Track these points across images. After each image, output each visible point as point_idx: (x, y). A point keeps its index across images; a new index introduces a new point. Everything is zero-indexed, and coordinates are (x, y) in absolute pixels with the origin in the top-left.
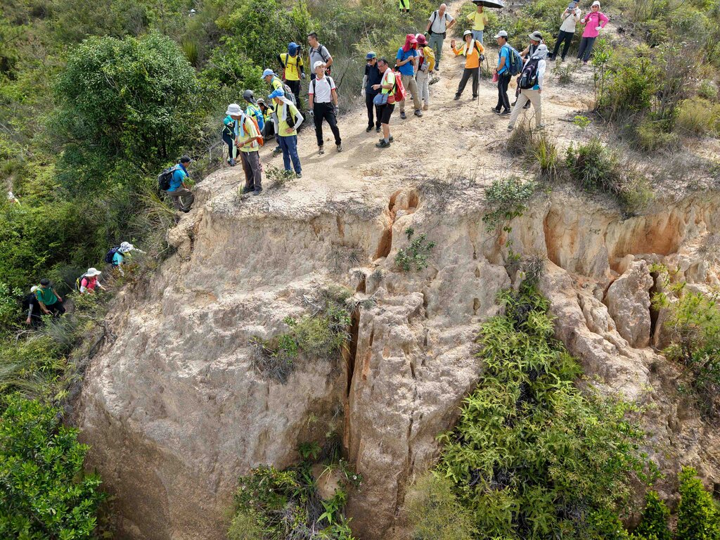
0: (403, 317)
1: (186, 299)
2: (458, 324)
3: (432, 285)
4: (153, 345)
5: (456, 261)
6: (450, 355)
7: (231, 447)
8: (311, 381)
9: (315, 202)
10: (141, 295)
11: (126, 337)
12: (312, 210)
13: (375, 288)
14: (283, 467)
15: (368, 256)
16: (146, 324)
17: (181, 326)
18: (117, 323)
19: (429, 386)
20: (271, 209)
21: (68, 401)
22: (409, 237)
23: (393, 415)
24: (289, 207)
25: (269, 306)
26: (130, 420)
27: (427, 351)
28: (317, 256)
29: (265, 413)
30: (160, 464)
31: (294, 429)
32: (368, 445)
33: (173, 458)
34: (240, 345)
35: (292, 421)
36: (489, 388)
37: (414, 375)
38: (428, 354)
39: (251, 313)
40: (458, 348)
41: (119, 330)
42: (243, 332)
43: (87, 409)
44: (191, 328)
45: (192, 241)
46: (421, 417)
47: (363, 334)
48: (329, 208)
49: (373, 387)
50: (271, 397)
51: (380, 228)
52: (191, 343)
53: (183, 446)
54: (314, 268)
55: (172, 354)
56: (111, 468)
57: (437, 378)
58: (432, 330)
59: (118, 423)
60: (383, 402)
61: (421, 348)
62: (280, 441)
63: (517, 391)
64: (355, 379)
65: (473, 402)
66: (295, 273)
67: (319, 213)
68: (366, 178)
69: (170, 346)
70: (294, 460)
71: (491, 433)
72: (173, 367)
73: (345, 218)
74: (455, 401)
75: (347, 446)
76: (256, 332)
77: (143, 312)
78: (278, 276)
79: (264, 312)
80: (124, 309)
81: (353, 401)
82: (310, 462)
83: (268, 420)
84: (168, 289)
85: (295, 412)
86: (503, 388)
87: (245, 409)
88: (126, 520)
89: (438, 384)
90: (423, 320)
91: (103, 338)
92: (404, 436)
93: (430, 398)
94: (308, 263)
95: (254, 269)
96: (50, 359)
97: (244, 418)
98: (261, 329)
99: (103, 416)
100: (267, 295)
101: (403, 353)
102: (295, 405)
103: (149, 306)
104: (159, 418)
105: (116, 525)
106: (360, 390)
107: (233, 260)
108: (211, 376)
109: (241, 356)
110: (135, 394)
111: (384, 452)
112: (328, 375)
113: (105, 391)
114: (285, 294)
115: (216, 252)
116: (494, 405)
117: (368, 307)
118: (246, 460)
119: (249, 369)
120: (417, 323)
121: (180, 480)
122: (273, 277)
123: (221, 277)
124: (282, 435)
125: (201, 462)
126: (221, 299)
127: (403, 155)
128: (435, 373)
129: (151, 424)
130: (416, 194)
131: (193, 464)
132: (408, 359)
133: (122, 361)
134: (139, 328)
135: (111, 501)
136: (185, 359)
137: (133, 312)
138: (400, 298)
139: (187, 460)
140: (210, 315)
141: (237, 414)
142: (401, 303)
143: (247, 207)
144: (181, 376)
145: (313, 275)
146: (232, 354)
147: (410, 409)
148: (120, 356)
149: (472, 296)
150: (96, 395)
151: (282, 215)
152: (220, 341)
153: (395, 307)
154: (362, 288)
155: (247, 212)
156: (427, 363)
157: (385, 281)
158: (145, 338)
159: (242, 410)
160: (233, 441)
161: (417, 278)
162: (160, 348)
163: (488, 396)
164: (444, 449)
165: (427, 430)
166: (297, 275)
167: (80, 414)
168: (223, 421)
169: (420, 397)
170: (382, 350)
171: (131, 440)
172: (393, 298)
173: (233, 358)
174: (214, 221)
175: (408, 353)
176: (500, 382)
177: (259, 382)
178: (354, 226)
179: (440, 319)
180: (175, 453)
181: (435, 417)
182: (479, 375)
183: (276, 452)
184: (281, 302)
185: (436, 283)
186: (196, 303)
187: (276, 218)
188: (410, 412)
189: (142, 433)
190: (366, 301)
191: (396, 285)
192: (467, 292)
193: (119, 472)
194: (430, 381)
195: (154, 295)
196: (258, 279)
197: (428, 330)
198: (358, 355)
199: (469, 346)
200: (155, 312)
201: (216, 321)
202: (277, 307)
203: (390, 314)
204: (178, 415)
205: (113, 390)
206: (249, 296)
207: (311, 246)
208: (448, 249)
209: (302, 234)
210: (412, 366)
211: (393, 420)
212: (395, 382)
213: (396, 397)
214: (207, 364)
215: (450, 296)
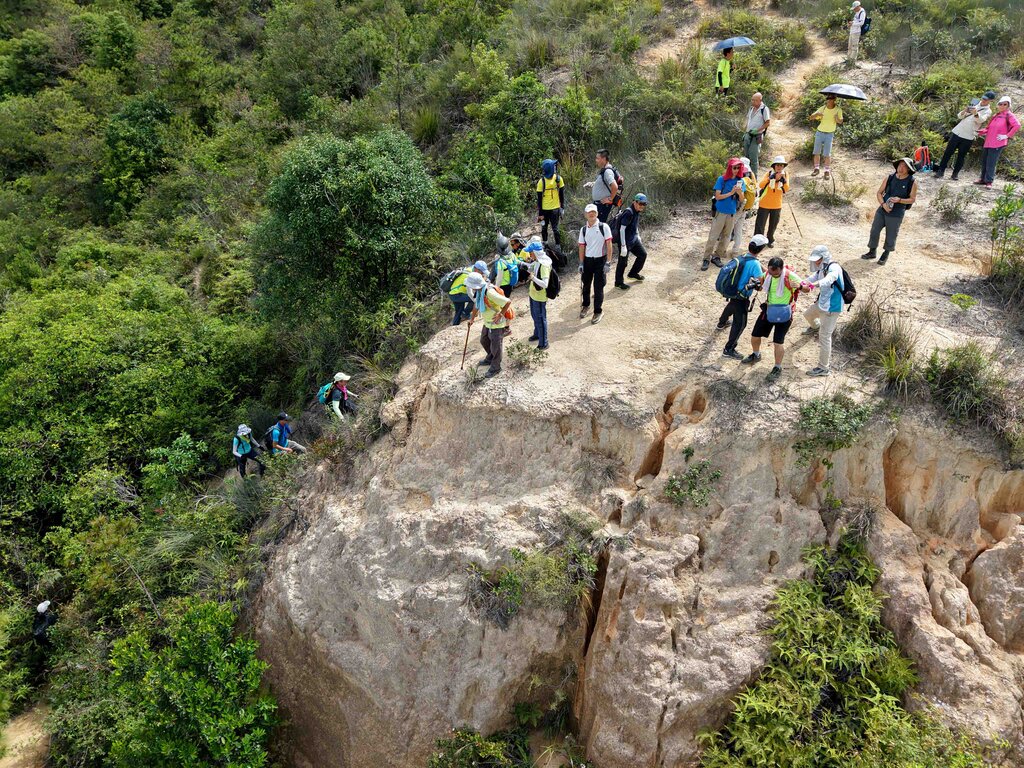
0: (667, 568)
1: (395, 497)
2: (744, 583)
3: (713, 526)
4: (351, 550)
5: (749, 499)
6: (727, 627)
7: (432, 695)
8: (538, 631)
9: (566, 395)
10: (342, 478)
11: (319, 531)
12: (560, 406)
13: (634, 521)
14: (493, 732)
15: (629, 473)
16: (345, 521)
17: (386, 532)
18: (311, 505)
19: (692, 665)
20: (509, 401)
21: (247, 593)
22: (687, 460)
23: (640, 697)
24: (532, 399)
25: (494, 526)
26: (315, 635)
27: (697, 616)
28: (560, 465)
29: (477, 660)
30: (345, 697)
31: (511, 686)
32: (604, 727)
33: (362, 693)
34: (455, 570)
35: (510, 677)
36: (776, 682)
37: (674, 646)
38: (698, 622)
39: (471, 531)
40: (740, 618)
41: (312, 517)
42: (460, 554)
43: (267, 608)
44: (398, 538)
45: (410, 420)
46: (679, 705)
47: (612, 582)
48: (582, 406)
49: (618, 653)
50: (486, 643)
51: (649, 439)
52: (397, 556)
53: (374, 681)
54: (556, 480)
55: (372, 567)
56: (288, 685)
57: (706, 657)
58: (706, 589)
59: (301, 634)
60: (629, 677)
61: (689, 612)
62: (492, 698)
63: (815, 696)
64: (595, 636)
65: (753, 701)
66: (531, 483)
67: (569, 412)
68: (637, 362)
69: (371, 557)
70: (507, 724)
71: (773, 748)
72: (373, 585)
73: (603, 420)
74: (727, 693)
75: (578, 717)
76: (476, 558)
77: (343, 503)
78: (510, 485)
79: (488, 533)
80: (320, 490)
81: (591, 665)
82: (527, 728)
83: (479, 670)
84: (375, 478)
85: (515, 667)
86: (796, 688)
87: (453, 651)
88: (298, 754)
89: (706, 664)
90: (695, 573)
91: (293, 522)
92: (653, 727)
93: (693, 682)
94: (548, 472)
95: (481, 471)
96: (230, 533)
97: (451, 662)
98: (481, 554)
99: (285, 622)
100: (493, 509)
101: (662, 617)
102: (516, 658)
103: (350, 495)
104: (348, 639)
105: (286, 756)
106: (601, 654)
107: (456, 457)
108: (416, 604)
109: (454, 585)
110: (324, 605)
111: (624, 741)
112: (561, 627)
113: (291, 594)
114: (516, 510)
115: (437, 442)
116: (780, 711)
117: (621, 548)
118: (449, 715)
119: (463, 603)
120: (686, 576)
121: (367, 722)
122: (503, 485)
123: (441, 475)
124: (495, 693)
125: (394, 705)
126: (436, 506)
127: (691, 331)
128: (704, 650)
129: (340, 644)
130: (704, 395)
131: (384, 706)
132: (669, 625)
133: (313, 560)
134: (337, 525)
135: (285, 727)
136: (387, 576)
137: (331, 498)
138: (667, 541)
139: (378, 698)
140: (423, 526)
141: (443, 655)
142: (667, 549)
143: (479, 394)
144: (381, 597)
145: (554, 489)
146: (444, 580)
147: (665, 692)
148: (311, 552)
149: (768, 548)
150: (280, 595)
151: (522, 409)
152: (431, 560)
153: (658, 553)
154: (616, 517)
155: (480, 400)
156: (694, 633)
157: (648, 513)
158: (342, 540)
159: (450, 653)
160: (435, 687)
161: (693, 515)
162: (359, 556)
163: (774, 695)
164: (705, 755)
165: (686, 722)
166: (533, 486)
167: (259, 611)
168: (426, 660)
169: (680, 678)
170: (634, 608)
171: (314, 658)
172: (656, 539)
173: (444, 586)
174: (438, 404)
175: (670, 616)
176: (794, 679)
177: (473, 622)
178: (614, 431)
179: (718, 575)
180: (364, 688)
181: (698, 707)
182: (765, 661)
183: (486, 712)
184: (510, 520)
185: (719, 525)
186: (408, 506)
187: (513, 411)
188: (664, 696)
189: (328, 654)
190: (620, 538)
191: (663, 521)
192: (762, 541)
193: (297, 694)
194: (694, 658)
195: (358, 481)
196: (484, 485)
197: (700, 589)
198: (602, 607)
199: (756, 616)
200: (357, 506)
201: (429, 535)
202: (504, 528)
203: (651, 562)
204: (372, 641)
205: (299, 595)
206: (472, 508)
207: (555, 450)
208: (739, 481)
209: (545, 434)
210: (673, 634)
211: (641, 703)
212: (648, 654)
213: (647, 673)
214: (413, 587)
215: (736, 544)
